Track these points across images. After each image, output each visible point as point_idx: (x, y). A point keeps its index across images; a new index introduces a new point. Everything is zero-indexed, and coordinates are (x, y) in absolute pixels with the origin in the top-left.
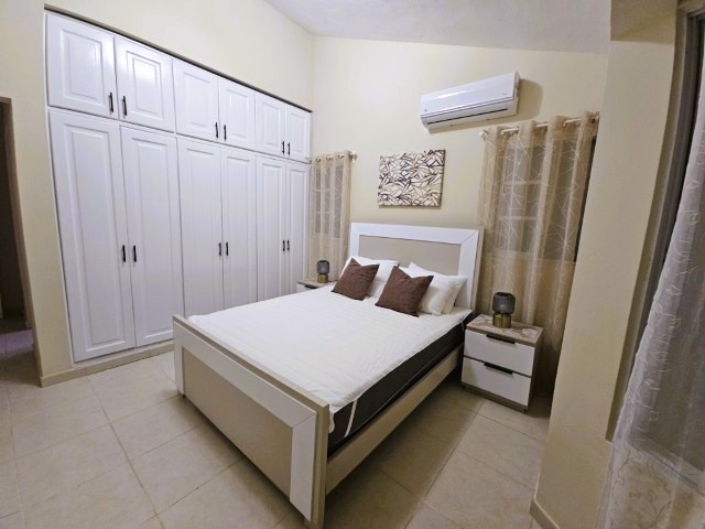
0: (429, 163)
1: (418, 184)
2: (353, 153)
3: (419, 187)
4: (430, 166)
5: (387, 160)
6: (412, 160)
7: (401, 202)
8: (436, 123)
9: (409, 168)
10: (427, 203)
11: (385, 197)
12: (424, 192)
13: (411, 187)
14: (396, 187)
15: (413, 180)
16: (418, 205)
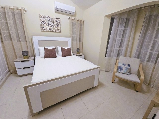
0: (57, 21)
1: (55, 26)
2: (26, 9)
3: (55, 27)
4: (57, 22)
5: (43, 17)
6: (52, 19)
7: (50, 30)
8: (58, 11)
9: (51, 21)
10: (58, 31)
11: (44, 28)
12: (57, 29)
13: (52, 27)
14: (47, 26)
15: (53, 25)
16: (55, 32)
